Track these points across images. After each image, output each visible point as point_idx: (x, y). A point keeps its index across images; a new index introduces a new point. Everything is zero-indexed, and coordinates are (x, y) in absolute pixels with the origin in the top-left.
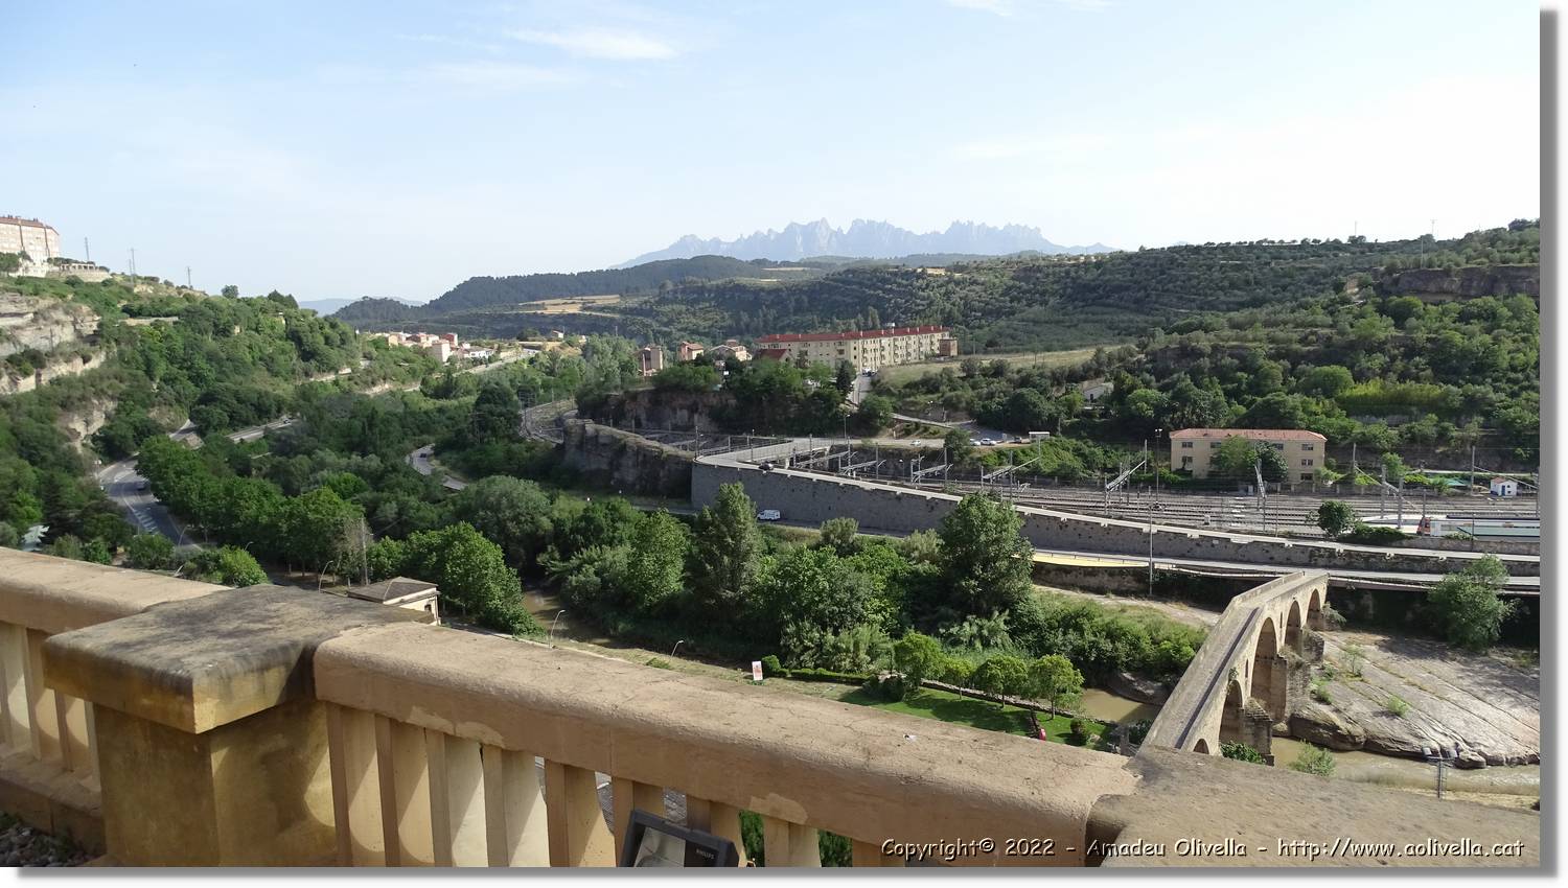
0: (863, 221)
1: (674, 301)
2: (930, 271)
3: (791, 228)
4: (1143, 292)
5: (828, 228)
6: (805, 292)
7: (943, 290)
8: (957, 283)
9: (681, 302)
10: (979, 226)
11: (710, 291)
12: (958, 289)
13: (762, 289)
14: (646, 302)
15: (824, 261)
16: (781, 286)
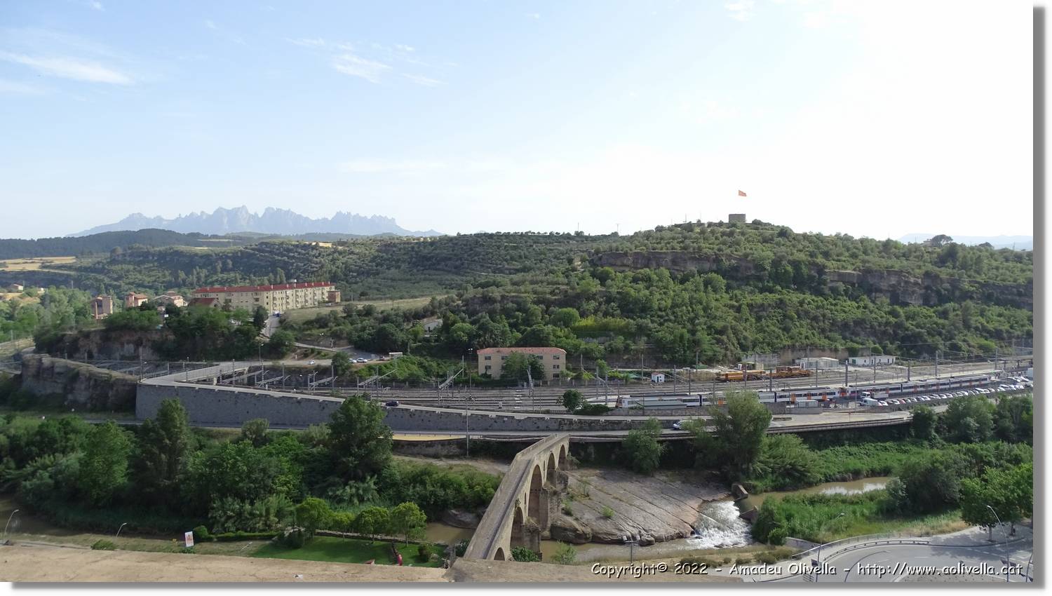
0: (273, 209)
1: (124, 262)
2: (321, 244)
3: (219, 211)
4: (459, 261)
5: (247, 212)
6: (229, 258)
7: (331, 257)
8: (340, 253)
9: (129, 263)
10: (354, 216)
11: (153, 255)
12: (341, 257)
13: (196, 255)
14: (99, 263)
15: (243, 236)
16: (211, 253)
